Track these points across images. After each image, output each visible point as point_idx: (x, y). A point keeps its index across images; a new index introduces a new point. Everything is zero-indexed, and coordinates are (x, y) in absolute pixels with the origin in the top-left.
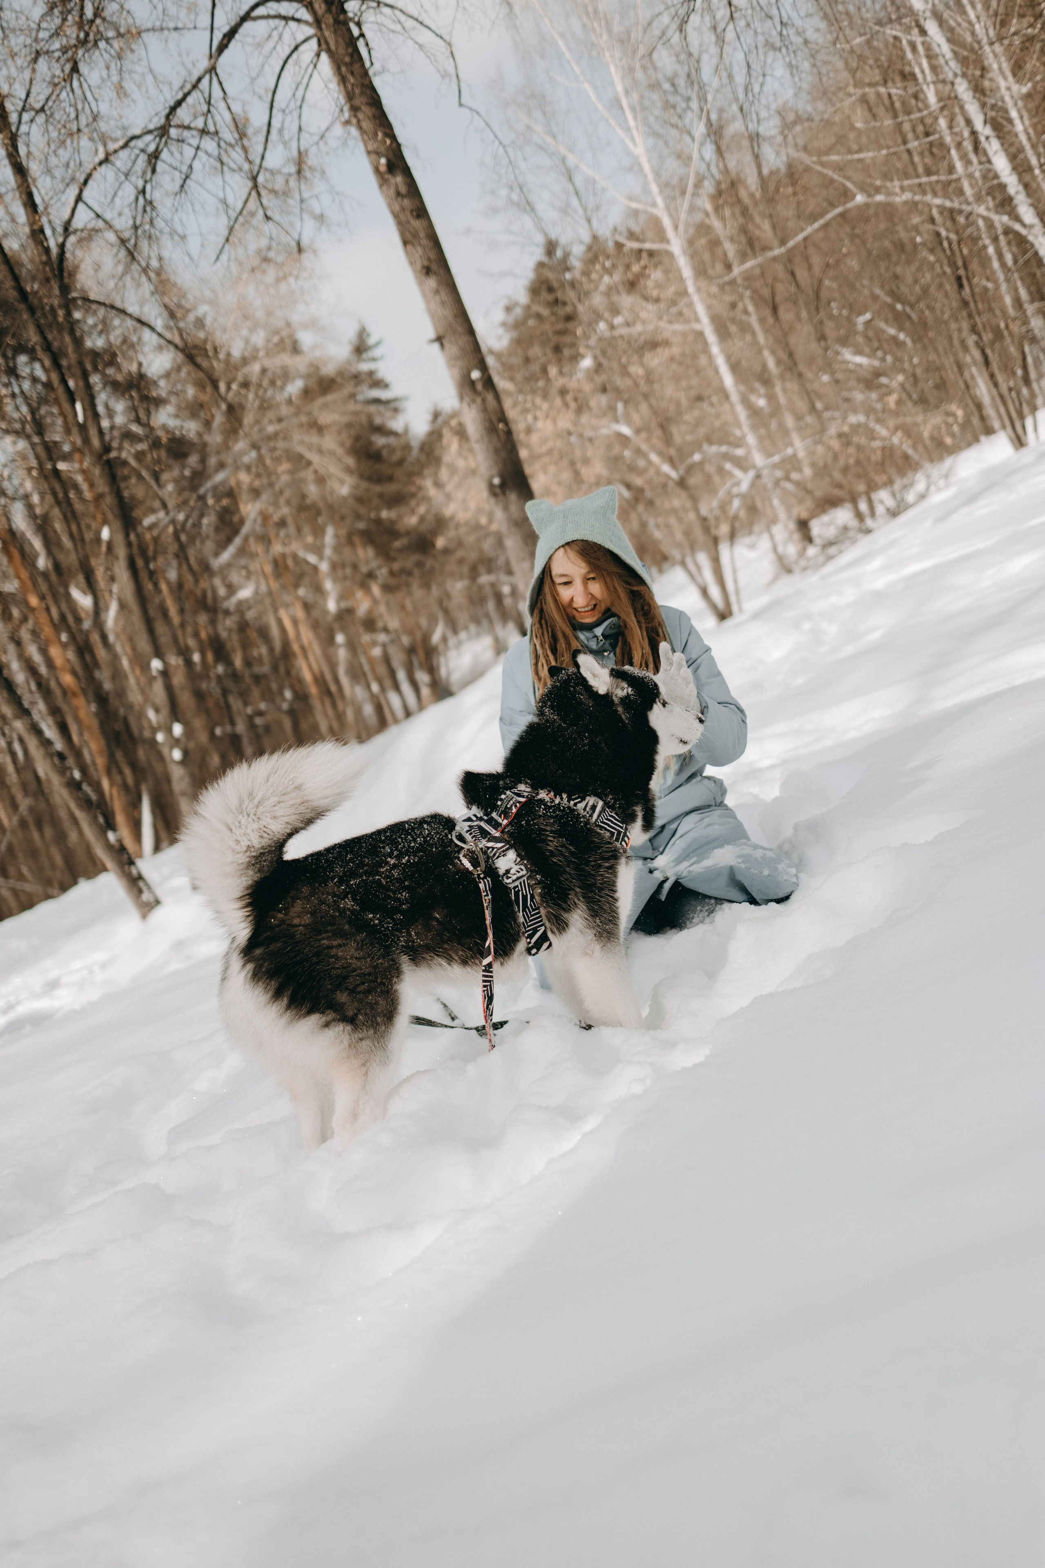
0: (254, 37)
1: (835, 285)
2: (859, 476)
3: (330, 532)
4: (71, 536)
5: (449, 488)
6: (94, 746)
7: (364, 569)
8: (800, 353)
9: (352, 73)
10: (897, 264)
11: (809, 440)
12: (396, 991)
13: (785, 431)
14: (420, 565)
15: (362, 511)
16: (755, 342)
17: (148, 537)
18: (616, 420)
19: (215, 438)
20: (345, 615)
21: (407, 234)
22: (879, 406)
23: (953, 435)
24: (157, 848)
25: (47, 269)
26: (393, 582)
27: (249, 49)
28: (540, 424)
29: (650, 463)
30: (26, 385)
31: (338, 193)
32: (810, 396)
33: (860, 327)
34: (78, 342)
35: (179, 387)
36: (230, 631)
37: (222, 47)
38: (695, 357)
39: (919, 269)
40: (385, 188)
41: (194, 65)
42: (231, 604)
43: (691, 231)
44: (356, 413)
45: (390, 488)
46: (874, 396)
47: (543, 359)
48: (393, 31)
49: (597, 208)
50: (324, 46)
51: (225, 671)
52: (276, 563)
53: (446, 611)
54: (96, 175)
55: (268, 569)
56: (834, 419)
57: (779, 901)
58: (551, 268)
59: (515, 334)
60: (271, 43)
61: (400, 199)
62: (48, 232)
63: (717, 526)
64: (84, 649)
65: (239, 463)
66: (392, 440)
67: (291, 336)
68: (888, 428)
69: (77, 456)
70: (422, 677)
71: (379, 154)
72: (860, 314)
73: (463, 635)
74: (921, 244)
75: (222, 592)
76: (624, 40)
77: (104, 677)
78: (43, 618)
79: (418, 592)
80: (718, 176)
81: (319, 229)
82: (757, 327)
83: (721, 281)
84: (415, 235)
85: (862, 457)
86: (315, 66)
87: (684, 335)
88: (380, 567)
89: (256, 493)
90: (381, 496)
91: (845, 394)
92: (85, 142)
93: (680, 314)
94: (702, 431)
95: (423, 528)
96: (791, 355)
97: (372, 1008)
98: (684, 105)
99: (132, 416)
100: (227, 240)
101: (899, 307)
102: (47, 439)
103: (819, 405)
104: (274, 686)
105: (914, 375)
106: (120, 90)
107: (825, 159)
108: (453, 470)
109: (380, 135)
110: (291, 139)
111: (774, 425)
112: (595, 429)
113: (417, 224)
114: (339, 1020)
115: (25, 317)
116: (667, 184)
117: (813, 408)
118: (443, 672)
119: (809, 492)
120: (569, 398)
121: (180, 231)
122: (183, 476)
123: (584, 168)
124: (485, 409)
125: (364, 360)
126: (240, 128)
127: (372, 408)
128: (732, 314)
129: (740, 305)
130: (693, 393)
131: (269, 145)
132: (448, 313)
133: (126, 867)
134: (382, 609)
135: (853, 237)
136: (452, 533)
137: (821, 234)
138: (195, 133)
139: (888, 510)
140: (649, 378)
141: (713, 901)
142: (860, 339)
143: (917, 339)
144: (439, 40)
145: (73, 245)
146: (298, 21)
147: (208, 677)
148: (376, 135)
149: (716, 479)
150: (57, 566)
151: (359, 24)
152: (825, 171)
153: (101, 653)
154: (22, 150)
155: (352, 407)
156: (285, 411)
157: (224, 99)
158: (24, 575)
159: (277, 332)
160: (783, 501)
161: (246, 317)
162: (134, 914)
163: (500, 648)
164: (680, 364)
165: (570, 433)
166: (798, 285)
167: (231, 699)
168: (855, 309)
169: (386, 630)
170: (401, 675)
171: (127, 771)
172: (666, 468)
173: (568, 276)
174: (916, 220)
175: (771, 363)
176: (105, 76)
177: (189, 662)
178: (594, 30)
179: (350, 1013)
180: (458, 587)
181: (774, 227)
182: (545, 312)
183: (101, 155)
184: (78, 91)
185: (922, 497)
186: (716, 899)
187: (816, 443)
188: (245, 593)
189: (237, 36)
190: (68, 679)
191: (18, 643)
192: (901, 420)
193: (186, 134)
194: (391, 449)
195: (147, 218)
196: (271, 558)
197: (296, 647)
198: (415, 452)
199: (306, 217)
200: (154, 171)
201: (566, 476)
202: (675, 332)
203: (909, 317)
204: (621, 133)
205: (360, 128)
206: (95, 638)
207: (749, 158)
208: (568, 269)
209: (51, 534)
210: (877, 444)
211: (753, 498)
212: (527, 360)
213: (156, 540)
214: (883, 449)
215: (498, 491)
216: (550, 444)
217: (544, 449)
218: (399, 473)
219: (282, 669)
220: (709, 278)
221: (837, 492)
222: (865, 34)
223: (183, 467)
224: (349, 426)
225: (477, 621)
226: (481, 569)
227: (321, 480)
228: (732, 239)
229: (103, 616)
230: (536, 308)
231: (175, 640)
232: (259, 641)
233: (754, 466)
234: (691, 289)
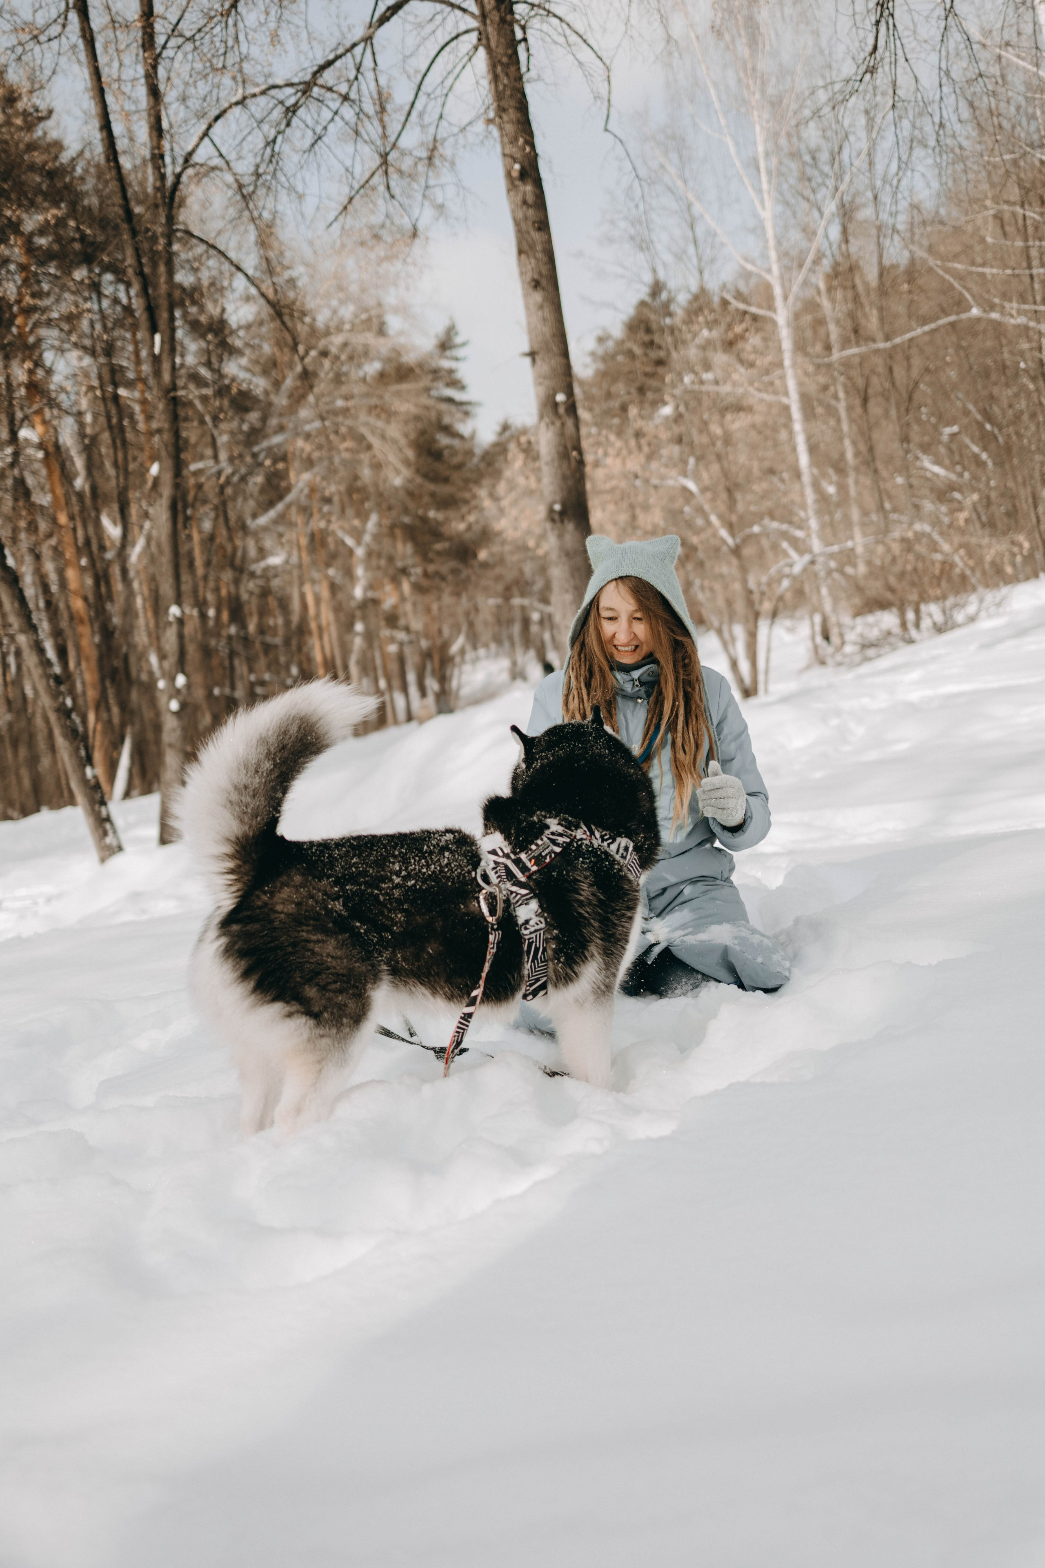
0: (416, 16)
1: (929, 391)
2: (913, 584)
3: (374, 518)
4: (115, 464)
5: (505, 503)
6: (88, 677)
7: (400, 564)
8: (880, 449)
9: (507, 75)
10: (995, 384)
11: (872, 537)
12: (368, 997)
13: (848, 522)
14: (455, 572)
15: (411, 505)
16: (838, 429)
17: (192, 481)
18: (685, 475)
19: (281, 401)
20: (370, 604)
21: (524, 243)
22: (946, 520)
23: (1014, 565)
24: (127, 795)
25: (159, 195)
26: (425, 583)
27: (409, 27)
28: (609, 461)
29: (709, 523)
30: (105, 303)
31: (464, 188)
32: (882, 494)
33: (945, 438)
34: (171, 273)
35: (257, 341)
36: (251, 593)
37: (384, 19)
38: (775, 430)
39: (1016, 395)
40: (512, 193)
41: (349, 29)
42: (258, 568)
43: (799, 305)
44: (427, 408)
45: (443, 490)
46: (944, 509)
47: (626, 398)
48: (555, 43)
49: (713, 261)
50: (484, 41)
51: (238, 633)
52: (312, 537)
53: (471, 625)
54: (229, 115)
55: (304, 541)
56: (900, 522)
57: (767, 991)
58: (655, 311)
59: (601, 366)
60: (430, 28)
61: (525, 208)
62: (168, 160)
63: (761, 602)
64: (101, 578)
65: (299, 430)
66: (456, 442)
67: (380, 316)
68: (951, 544)
69: (140, 386)
70: (432, 685)
71: (515, 160)
72: (948, 424)
73: (482, 652)
74: (1024, 370)
75: (252, 552)
76: (776, 104)
77: (115, 610)
78: (68, 538)
79: (447, 599)
80: (839, 259)
81: (437, 219)
82: (843, 414)
83: (820, 361)
84: (532, 247)
85: (920, 565)
86: (470, 60)
87: (770, 405)
88: (414, 566)
89: (309, 463)
90: (433, 495)
91: (917, 501)
92: (227, 81)
93: (772, 384)
94: (768, 504)
95: (468, 536)
96: (871, 449)
97: (340, 1009)
98: (820, 180)
99: (204, 359)
100: (345, 208)
101: (988, 427)
102: (114, 362)
103: (887, 506)
104: (282, 659)
105: (988, 498)
106: (275, 39)
107: (950, 265)
108: (512, 487)
109: (521, 141)
110: (430, 124)
111: (838, 516)
112: (663, 478)
113: (536, 236)
114: (303, 1013)
115: (125, 237)
116: (786, 254)
117: (881, 507)
118: (454, 684)
119: (859, 589)
120: (643, 441)
121: (300, 188)
122: (241, 431)
123: (708, 218)
124: (562, 434)
125: (447, 358)
126: (382, 103)
127: (444, 406)
128: (821, 396)
129: (832, 388)
130: (767, 464)
131: (408, 125)
132: (547, 330)
133: (97, 807)
134: (408, 607)
135: (959, 347)
136: (496, 549)
137: (927, 338)
138: (335, 96)
139: (935, 624)
140: (728, 440)
141: (700, 976)
142: (942, 450)
143: (999, 464)
144: (598, 61)
145: (190, 177)
146: (464, 10)
147: (218, 635)
148: (516, 139)
149: (770, 555)
150: (94, 489)
151: (523, 28)
152: (947, 277)
153: (118, 586)
154: (161, 72)
155: (424, 400)
156: (358, 389)
157: (374, 69)
158: (59, 491)
159: (366, 310)
160: (831, 593)
161: (340, 288)
162: (94, 855)
163: (517, 674)
164: (760, 433)
165: (636, 476)
166: (893, 384)
167: (237, 662)
168: (943, 419)
169: (407, 629)
170: (411, 677)
171: (115, 710)
172: (724, 533)
173: (668, 321)
174: (1025, 345)
175: (849, 455)
176: (263, 21)
177: (203, 616)
178: (748, 87)
179: (316, 1009)
180: (489, 603)
181: (882, 320)
182: (638, 351)
183: (239, 97)
184: (231, 30)
185: (972, 619)
186: (703, 975)
187: (877, 542)
188: (275, 560)
189: (401, 13)
190: (78, 604)
191: (38, 557)
192: (966, 539)
193: (329, 95)
194: (454, 452)
195: (271, 168)
196: (308, 531)
197: (313, 625)
198: (475, 460)
199: (427, 203)
200: (288, 125)
201: (623, 518)
202: (762, 401)
203: (996, 438)
204: (752, 193)
205: (501, 129)
206: (116, 571)
207: (873, 247)
208: (670, 314)
209: (96, 457)
210: (938, 557)
211: (802, 582)
212: (609, 395)
213: (200, 487)
214: (944, 563)
215: (557, 517)
216: (614, 483)
217: (608, 486)
218: (455, 476)
219: (294, 642)
220: (806, 354)
221: (889, 596)
222: (1013, 152)
223: (243, 421)
224: (417, 418)
225: (498, 641)
226: (515, 591)
227: (377, 466)
228: (838, 322)
229: (128, 550)
230: (630, 345)
231: (195, 591)
232: (277, 612)
233: (809, 550)
234: (787, 363)
